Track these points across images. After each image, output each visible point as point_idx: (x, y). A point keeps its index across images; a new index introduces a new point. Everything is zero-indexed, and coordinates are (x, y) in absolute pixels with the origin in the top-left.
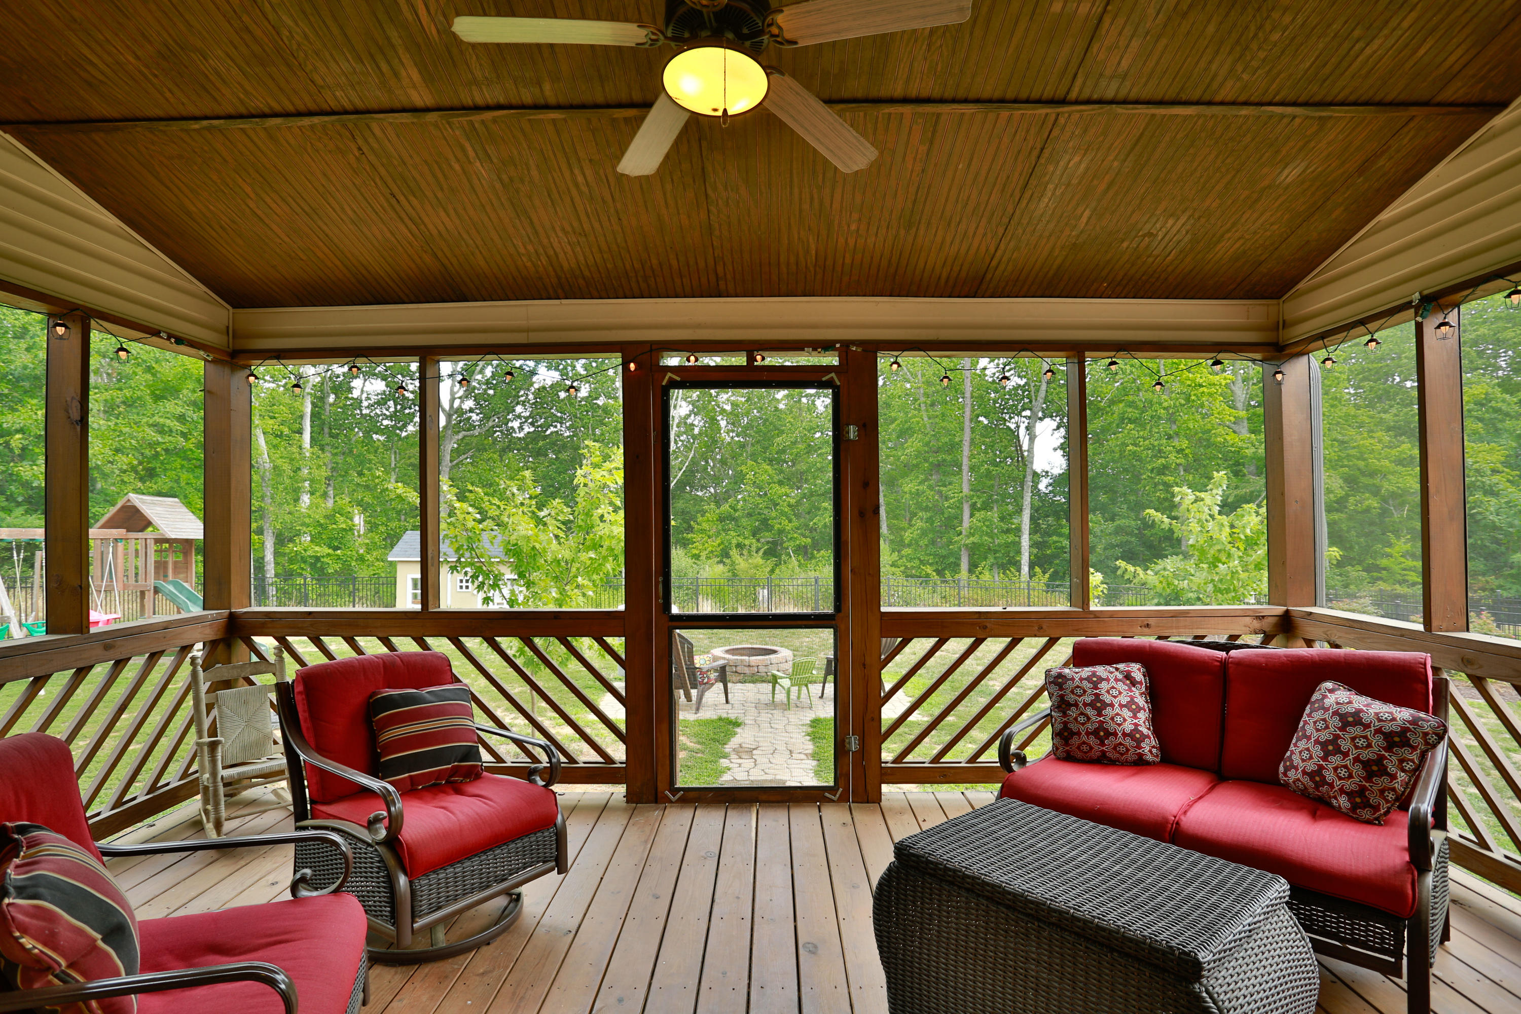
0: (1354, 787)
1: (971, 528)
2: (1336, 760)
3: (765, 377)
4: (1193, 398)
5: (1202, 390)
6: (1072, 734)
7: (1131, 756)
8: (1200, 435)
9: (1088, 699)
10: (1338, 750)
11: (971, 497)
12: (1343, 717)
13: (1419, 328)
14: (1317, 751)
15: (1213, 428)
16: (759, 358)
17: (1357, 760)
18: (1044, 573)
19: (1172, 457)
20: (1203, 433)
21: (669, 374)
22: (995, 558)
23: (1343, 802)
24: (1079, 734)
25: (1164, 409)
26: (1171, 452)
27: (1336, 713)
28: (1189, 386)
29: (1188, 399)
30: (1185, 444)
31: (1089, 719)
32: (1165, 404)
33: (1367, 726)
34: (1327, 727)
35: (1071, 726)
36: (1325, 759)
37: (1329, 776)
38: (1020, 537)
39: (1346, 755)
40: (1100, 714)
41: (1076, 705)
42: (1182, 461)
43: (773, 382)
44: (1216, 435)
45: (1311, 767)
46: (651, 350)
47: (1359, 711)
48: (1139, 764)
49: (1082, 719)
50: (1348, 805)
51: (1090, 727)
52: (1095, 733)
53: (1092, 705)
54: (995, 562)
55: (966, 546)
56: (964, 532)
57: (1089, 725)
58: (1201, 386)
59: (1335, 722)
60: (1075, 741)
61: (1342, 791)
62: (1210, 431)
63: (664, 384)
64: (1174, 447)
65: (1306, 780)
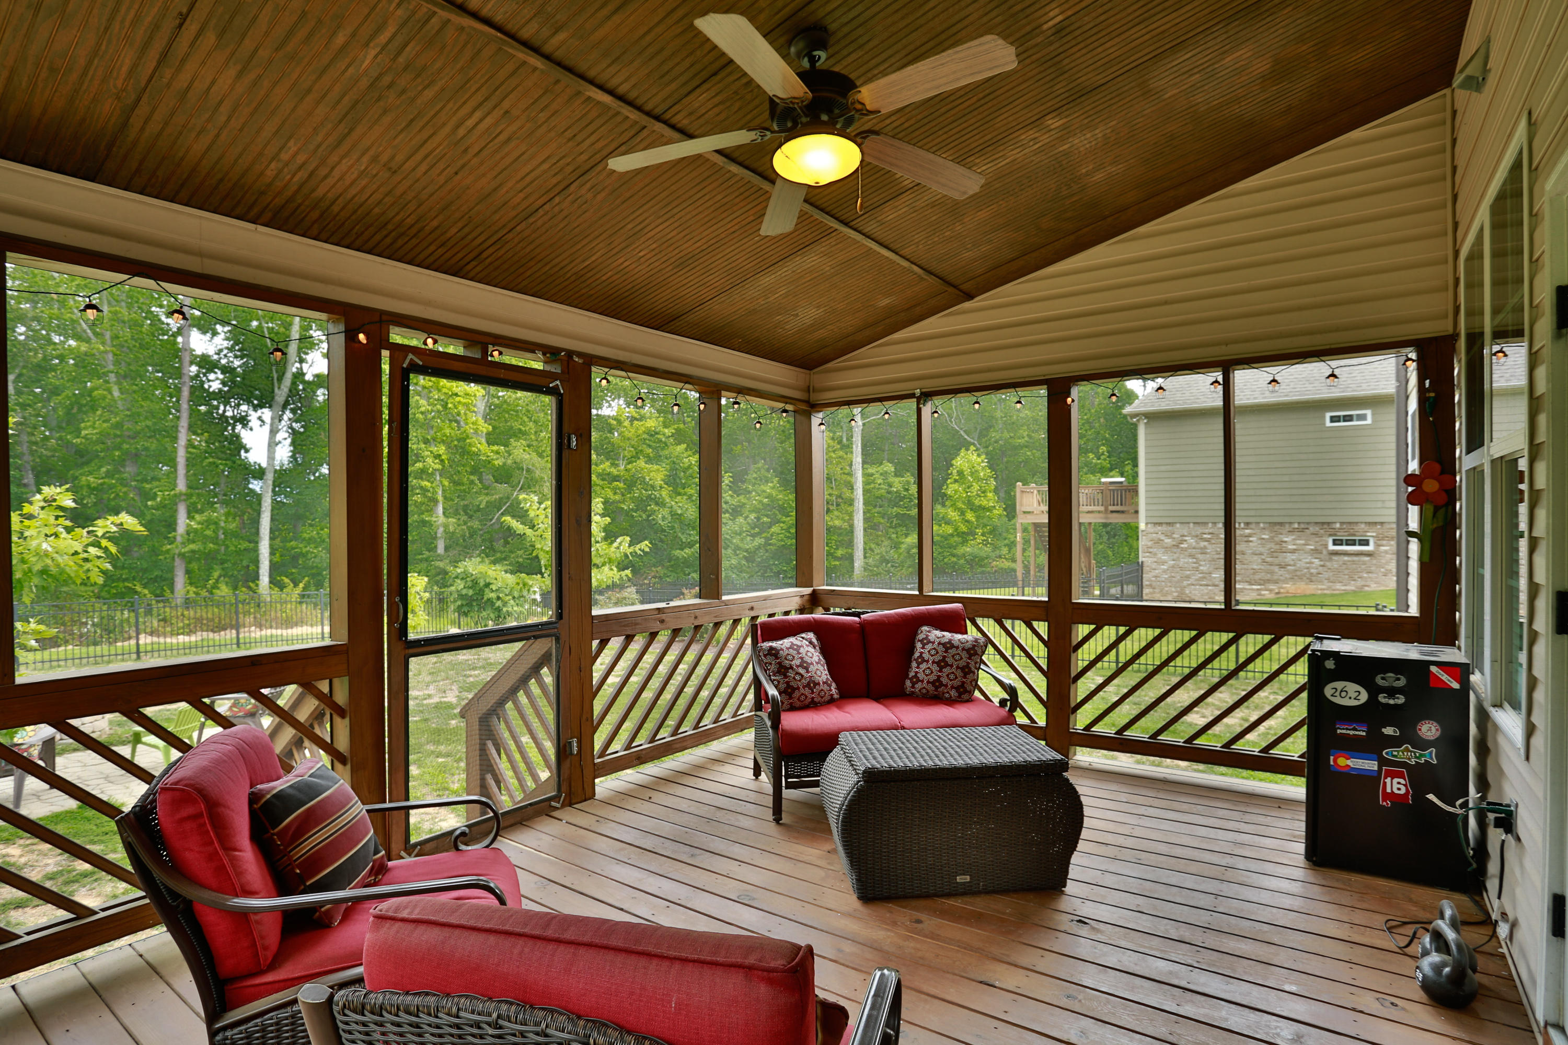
0: (959, 683)
1: (188, 533)
2: (947, 670)
3: (502, 374)
4: (450, 405)
5: (458, 399)
6: (794, 689)
7: (827, 698)
8: (456, 443)
9: (798, 662)
10: (947, 665)
11: (190, 496)
12: (944, 645)
13: (919, 411)
14: (935, 668)
15: (468, 437)
16: (496, 353)
17: (958, 667)
18: (296, 585)
19: (429, 460)
20: (459, 440)
21: (410, 356)
22: (223, 569)
23: (953, 693)
24: (798, 688)
25: (422, 413)
26: (428, 456)
27: (939, 643)
28: (446, 394)
29: (445, 406)
30: (442, 449)
31: (802, 676)
32: (423, 409)
33: (957, 647)
34: (937, 653)
35: (792, 684)
36: (940, 671)
37: (944, 680)
38: (257, 543)
39: (951, 666)
40: (808, 672)
41: (791, 668)
42: (438, 467)
43: (510, 381)
44: (470, 445)
45: (932, 678)
46: (381, 321)
47: (950, 640)
48: (831, 702)
49: (798, 678)
50: (956, 694)
51: (804, 682)
52: (808, 685)
53: (801, 666)
54: (223, 573)
55: (182, 555)
56: (179, 539)
57: (803, 681)
58: (456, 395)
59: (941, 648)
60: (796, 694)
61: (952, 687)
62: (465, 440)
63: (405, 366)
64: (431, 452)
65: (930, 687)
